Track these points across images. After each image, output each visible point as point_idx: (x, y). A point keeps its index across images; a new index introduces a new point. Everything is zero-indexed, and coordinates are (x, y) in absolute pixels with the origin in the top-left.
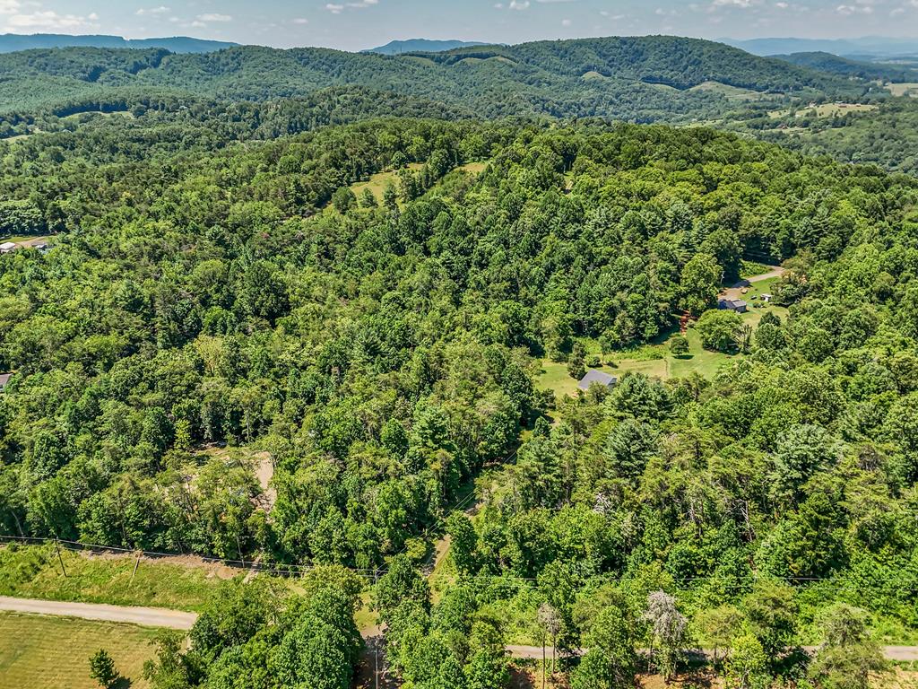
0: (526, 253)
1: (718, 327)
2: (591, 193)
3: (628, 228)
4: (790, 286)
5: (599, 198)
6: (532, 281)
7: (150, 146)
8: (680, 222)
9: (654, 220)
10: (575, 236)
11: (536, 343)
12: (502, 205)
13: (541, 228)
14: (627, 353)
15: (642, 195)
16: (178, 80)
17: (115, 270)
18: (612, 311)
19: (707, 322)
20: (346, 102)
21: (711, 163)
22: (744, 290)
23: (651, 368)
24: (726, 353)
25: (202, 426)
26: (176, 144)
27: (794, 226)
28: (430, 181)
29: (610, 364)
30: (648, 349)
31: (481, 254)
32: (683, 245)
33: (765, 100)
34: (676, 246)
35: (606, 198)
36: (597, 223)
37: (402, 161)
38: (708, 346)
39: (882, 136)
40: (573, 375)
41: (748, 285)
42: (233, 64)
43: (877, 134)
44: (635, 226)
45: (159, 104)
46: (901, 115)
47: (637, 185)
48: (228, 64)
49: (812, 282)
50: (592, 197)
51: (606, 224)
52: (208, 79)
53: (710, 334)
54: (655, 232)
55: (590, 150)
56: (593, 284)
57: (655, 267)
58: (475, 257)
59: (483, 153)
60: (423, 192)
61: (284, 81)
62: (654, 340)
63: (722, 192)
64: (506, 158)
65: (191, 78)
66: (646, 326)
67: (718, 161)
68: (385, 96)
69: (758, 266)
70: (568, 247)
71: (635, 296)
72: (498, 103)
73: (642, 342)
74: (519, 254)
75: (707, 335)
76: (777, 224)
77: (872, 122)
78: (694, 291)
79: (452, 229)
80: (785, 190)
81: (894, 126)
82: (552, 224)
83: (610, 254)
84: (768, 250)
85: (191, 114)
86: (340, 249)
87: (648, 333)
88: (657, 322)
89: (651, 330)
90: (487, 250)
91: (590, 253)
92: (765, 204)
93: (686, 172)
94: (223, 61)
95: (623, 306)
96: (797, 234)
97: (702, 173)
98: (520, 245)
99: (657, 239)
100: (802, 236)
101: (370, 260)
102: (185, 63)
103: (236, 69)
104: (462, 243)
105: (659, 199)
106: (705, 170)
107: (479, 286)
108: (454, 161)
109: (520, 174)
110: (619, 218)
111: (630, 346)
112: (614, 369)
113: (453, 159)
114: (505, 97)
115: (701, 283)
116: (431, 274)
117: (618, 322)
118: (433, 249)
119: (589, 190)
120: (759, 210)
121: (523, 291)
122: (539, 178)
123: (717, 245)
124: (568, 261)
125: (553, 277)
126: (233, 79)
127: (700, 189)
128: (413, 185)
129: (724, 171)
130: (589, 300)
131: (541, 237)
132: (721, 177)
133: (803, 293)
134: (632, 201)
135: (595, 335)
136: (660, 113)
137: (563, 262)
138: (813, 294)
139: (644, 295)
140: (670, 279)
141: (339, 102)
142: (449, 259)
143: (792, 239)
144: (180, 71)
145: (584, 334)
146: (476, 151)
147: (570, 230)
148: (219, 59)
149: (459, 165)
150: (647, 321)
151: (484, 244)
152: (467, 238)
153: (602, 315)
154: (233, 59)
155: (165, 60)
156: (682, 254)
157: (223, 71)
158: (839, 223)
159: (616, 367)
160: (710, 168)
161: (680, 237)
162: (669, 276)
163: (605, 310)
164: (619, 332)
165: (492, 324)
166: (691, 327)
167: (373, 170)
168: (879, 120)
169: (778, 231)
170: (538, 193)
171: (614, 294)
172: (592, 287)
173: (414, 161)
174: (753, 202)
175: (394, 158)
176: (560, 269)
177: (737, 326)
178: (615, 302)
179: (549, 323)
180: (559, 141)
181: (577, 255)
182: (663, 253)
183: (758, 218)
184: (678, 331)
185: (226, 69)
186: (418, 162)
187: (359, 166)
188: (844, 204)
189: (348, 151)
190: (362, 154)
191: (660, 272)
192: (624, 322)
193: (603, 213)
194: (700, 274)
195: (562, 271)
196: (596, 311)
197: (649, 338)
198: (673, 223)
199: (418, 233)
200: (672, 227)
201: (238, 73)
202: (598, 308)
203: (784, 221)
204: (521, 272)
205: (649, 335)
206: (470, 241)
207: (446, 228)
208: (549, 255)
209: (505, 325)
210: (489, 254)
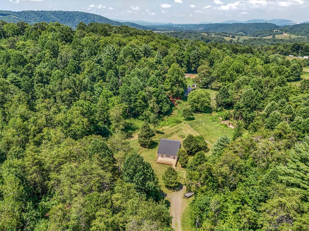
0: (73, 72)
4: (205, 79)
5: (99, 46)
6: (86, 88)
8: (148, 54)
11: (105, 129)
12: (45, 48)
18: (144, 99)
21: (137, 35)
23: (181, 129)
29: (158, 132)
30: (168, 119)
38: (197, 111)
40: (143, 145)
44: (130, 55)
49: (214, 75)
53: (198, 104)
54: (140, 58)
58: (36, 78)
62: (168, 113)
66: (162, 105)
67: (139, 34)
71: (153, 89)
73: (161, 116)
74: (68, 74)
76: (182, 54)
79: (12, 62)
80: (175, 43)
82: (81, 57)
83: (124, 69)
87: (166, 108)
92: (173, 47)
93: (131, 38)
96: (192, 58)
98: (67, 68)
99: (142, 61)
107: (46, 96)
112: (163, 136)
117: (151, 105)
124: (103, 74)
129: (144, 38)
131: (79, 63)
133: (213, 80)
135: (136, 116)
137: (100, 75)
138: (216, 80)
139: (157, 87)
142: (15, 79)
143: (190, 60)
145: (128, 117)
147: (95, 59)
150: (162, 102)
152: (26, 66)
153: (140, 103)
158: (204, 52)
159: (163, 133)
160: (138, 37)
163: (142, 99)
164: (151, 111)
165: (75, 120)
166: (179, 103)
171: (142, 89)
172: (129, 86)
176: (99, 80)
181: (107, 71)
184: (174, 106)
192: (153, 105)
193: (111, 48)
195: (102, 81)
196: (135, 102)
200: (145, 56)
202: (136, 99)
203: (185, 53)
204: (77, 82)
205: (166, 111)
206: (29, 68)
207: (7, 62)
208: (89, 72)
209: (86, 120)
210: (47, 74)
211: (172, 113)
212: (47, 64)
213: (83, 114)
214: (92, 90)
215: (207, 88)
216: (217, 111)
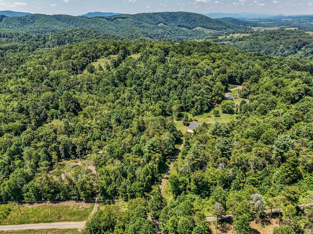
0: (161, 85)
1: (228, 106)
2: (178, 64)
3: (193, 75)
4: (245, 92)
5: (180, 65)
6: (165, 94)
7: (6, 51)
8: (208, 72)
9: (201, 72)
10: (176, 78)
12: (149, 69)
13: (164, 76)
14: (199, 116)
15: (194, 64)
16: (10, 26)
17: (10, 98)
18: (193, 103)
19: (224, 104)
20: (78, 34)
21: (212, 53)
22: (230, 94)
23: (208, 121)
24: (231, 114)
25: (60, 153)
26: (16, 50)
27: (243, 72)
28: (120, 61)
29: (195, 120)
30: (206, 115)
31: (146, 85)
32: (211, 80)
33: (216, 33)
34: (209, 80)
35: (183, 65)
36: (182, 73)
37: (108, 54)
38: (224, 112)
39: (254, 44)
40: (184, 125)
41: (231, 92)
42: (32, 21)
43: (253, 43)
44: (195, 74)
45: (5, 35)
46: (259, 37)
47: (192, 60)
48: (29, 20)
49: (252, 90)
50: (178, 65)
51: (185, 74)
52: (22, 26)
54: (201, 76)
55: (174, 49)
56: (186, 94)
57: (204, 87)
58: (144, 87)
59: (137, 51)
60: (118, 65)
61: (52, 26)
62: (207, 111)
63: (218, 62)
64: (147, 52)
65: (15, 26)
66: (204, 107)
67: (214, 52)
68: (92, 32)
69: (233, 86)
70: (175, 82)
71: (200, 97)
72: (131, 34)
73: (203, 112)
74: (158, 85)
75: (224, 109)
76: (237, 72)
77: (250, 39)
78: (217, 94)
79: (134, 77)
80: (237, 61)
81: (257, 40)
82: (167, 74)
83: (189, 84)
84: (235, 80)
85: (19, 39)
86: (95, 86)
87: (205, 109)
88: (208, 105)
89: (206, 108)
90: (148, 84)
91: (183, 84)
92: (233, 65)
93: (205, 56)
94: (27, 19)
95: (197, 100)
96: (244, 75)
97: (210, 56)
98: (159, 82)
99: (202, 78)
100: (246, 75)
101: (107, 89)
102: (13, 20)
103: (33, 22)
104: (138, 82)
105: (199, 65)
106: (211, 55)
107: (147, 97)
108: (127, 54)
109: (153, 58)
110: (189, 72)
111: (199, 114)
112: (197, 122)
113: (127, 53)
114: (133, 32)
115: (220, 92)
116: (131, 93)
117: (196, 106)
118: (128, 84)
119: (177, 63)
120: (231, 68)
121: (163, 98)
122: (160, 59)
123: (221, 79)
124: (176, 87)
125: (171, 92)
126: (32, 26)
127: (211, 61)
128: (115, 62)
129: (217, 55)
130: (185, 99)
131: (165, 79)
132: (216, 57)
133: (249, 93)
134: (191, 66)
135: (188, 111)
136: (184, 37)
137: (174, 87)
138: (252, 93)
139: (203, 96)
140: (209, 91)
141: (75, 34)
142: (136, 88)
143: (242, 76)
144: (11, 23)
145: (184, 111)
146: (134, 50)
147: (174, 76)
148: (26, 19)
149: (129, 55)
150: (204, 105)
151: (146, 82)
152: (140, 80)
153: (190, 104)
154: (31, 19)
155: (4, 19)
156: (211, 83)
157: (28, 23)
158: (256, 71)
159: (197, 121)
160: (213, 54)
161: (210, 77)
162: (209, 90)
163: (191, 102)
164: (196, 109)
165: (156, 109)
166: (217, 106)
167: (97, 58)
168: (252, 39)
169: (238, 74)
170: (160, 64)
171: (193, 97)
172: (186, 95)
173: (111, 54)
174: (229, 65)
175: (105, 53)
176: (173, 89)
177: (233, 105)
178: (194, 99)
179: (174, 108)
180: (162, 46)
181: (178, 85)
182: (206, 83)
183: (231, 70)
184: (214, 108)
185: (29, 22)
186: (113, 55)
187: (93, 56)
188: (256, 65)
189: (88, 51)
190: (93, 52)
191: (206, 89)
192: (197, 106)
193: (184, 70)
194: (219, 89)
195: (174, 90)
196: (188, 103)
197: (206, 111)
198: (206, 73)
199: (121, 79)
200: (206, 74)
201: (34, 24)
202: (188, 102)
203: (239, 71)
204: (162, 91)
205: (205, 110)
206: (141, 81)
207: (132, 77)
208: (169, 85)
209: (161, 109)
210: (149, 85)
211: (210, 112)
212: (149, 79)
213: (160, 107)
214: (168, 95)
215: (246, 98)
216: (237, 114)
